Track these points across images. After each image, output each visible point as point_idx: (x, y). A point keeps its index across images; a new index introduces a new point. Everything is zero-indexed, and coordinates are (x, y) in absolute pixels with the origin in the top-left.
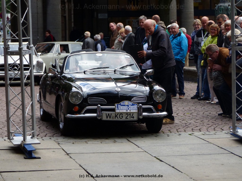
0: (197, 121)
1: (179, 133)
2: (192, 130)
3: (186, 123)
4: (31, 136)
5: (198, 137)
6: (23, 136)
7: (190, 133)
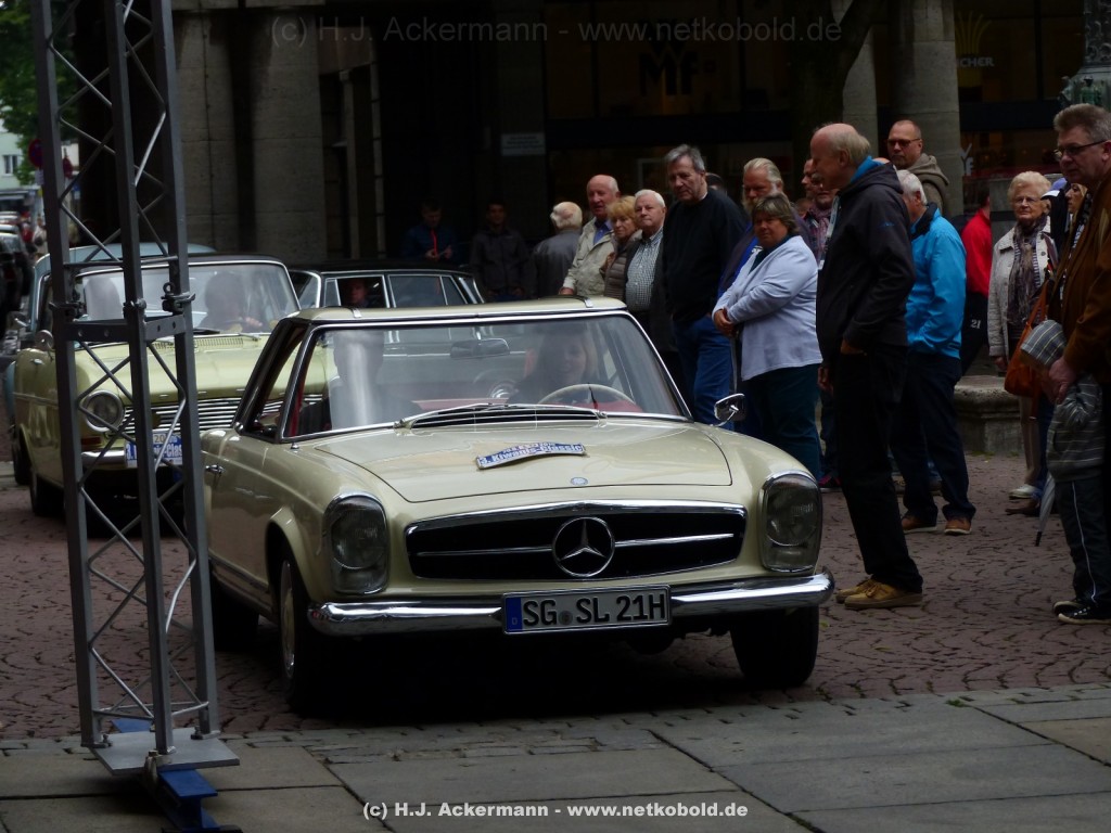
0: (985, 640)
1: (902, 698)
2: (965, 680)
3: (936, 647)
4: (191, 730)
5: (993, 713)
6: (153, 728)
7: (954, 697)
